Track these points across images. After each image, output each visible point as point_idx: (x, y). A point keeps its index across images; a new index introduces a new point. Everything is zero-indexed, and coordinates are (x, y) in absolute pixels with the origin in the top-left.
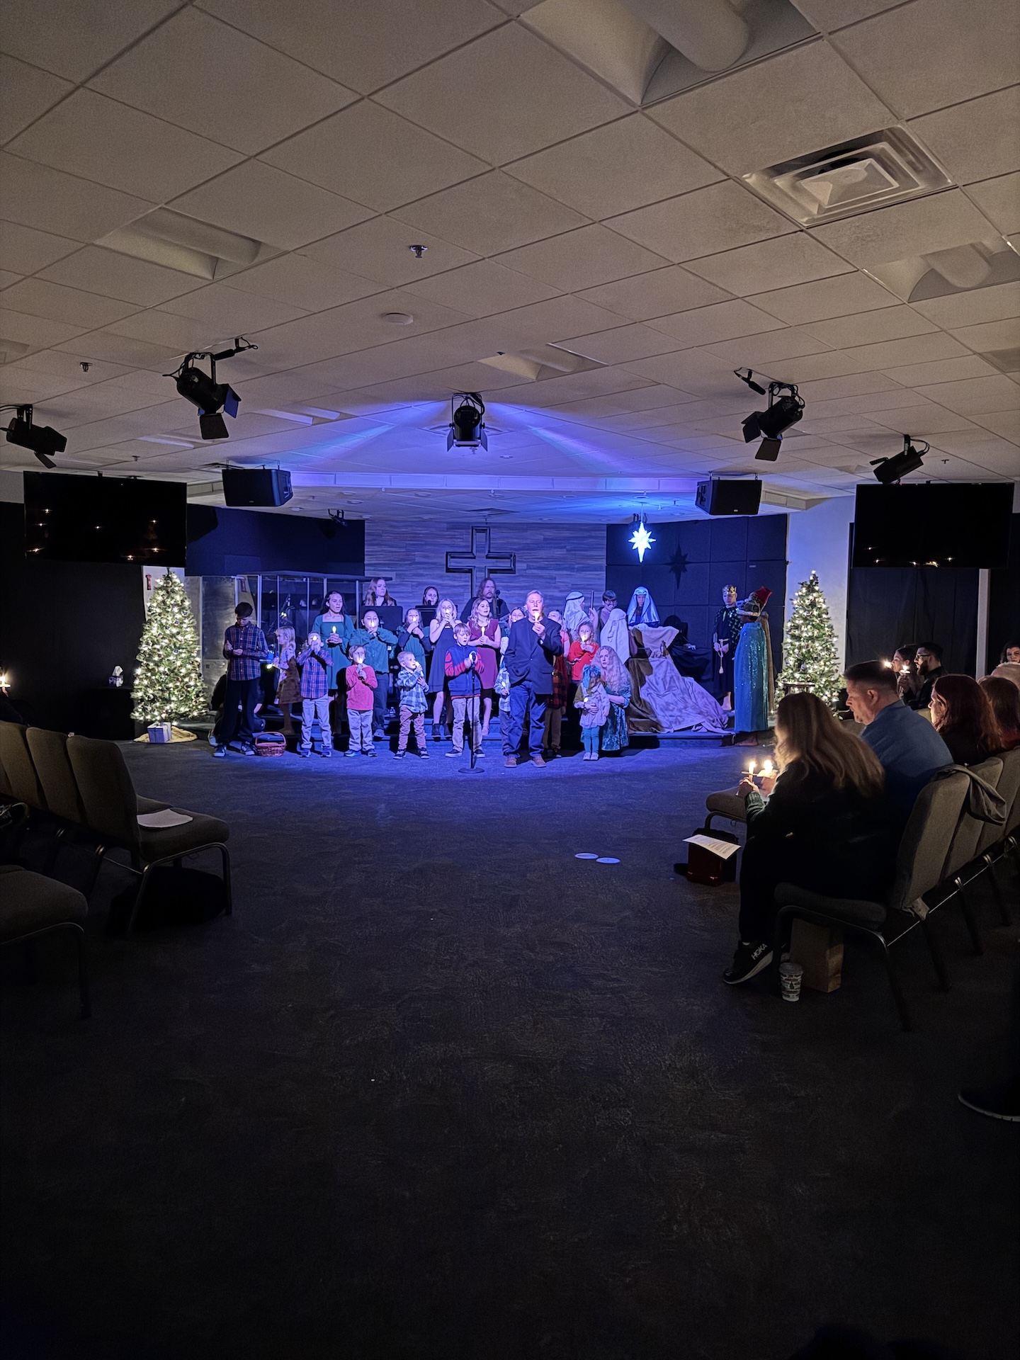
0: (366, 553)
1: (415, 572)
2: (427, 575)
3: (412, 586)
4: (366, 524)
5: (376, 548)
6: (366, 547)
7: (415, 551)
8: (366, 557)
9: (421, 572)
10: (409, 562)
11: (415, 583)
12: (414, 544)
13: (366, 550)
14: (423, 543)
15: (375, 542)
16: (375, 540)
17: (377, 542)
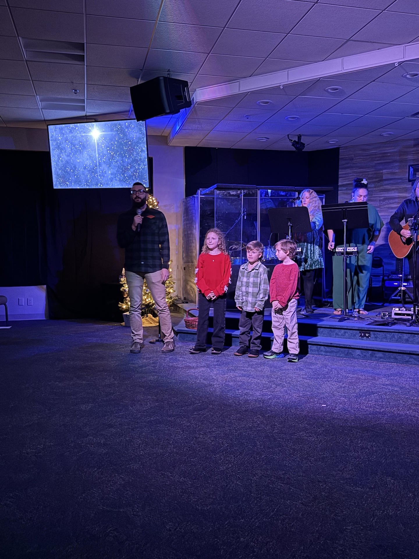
0: (339, 176)
1: (382, 188)
2: (393, 189)
3: (380, 200)
4: (340, 151)
5: (349, 171)
6: (340, 170)
7: (382, 169)
8: (340, 180)
9: (388, 187)
10: (377, 180)
11: (382, 198)
12: (382, 163)
13: (340, 173)
14: (390, 161)
15: (347, 165)
16: (348, 163)
17: (349, 165)
